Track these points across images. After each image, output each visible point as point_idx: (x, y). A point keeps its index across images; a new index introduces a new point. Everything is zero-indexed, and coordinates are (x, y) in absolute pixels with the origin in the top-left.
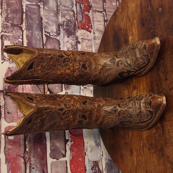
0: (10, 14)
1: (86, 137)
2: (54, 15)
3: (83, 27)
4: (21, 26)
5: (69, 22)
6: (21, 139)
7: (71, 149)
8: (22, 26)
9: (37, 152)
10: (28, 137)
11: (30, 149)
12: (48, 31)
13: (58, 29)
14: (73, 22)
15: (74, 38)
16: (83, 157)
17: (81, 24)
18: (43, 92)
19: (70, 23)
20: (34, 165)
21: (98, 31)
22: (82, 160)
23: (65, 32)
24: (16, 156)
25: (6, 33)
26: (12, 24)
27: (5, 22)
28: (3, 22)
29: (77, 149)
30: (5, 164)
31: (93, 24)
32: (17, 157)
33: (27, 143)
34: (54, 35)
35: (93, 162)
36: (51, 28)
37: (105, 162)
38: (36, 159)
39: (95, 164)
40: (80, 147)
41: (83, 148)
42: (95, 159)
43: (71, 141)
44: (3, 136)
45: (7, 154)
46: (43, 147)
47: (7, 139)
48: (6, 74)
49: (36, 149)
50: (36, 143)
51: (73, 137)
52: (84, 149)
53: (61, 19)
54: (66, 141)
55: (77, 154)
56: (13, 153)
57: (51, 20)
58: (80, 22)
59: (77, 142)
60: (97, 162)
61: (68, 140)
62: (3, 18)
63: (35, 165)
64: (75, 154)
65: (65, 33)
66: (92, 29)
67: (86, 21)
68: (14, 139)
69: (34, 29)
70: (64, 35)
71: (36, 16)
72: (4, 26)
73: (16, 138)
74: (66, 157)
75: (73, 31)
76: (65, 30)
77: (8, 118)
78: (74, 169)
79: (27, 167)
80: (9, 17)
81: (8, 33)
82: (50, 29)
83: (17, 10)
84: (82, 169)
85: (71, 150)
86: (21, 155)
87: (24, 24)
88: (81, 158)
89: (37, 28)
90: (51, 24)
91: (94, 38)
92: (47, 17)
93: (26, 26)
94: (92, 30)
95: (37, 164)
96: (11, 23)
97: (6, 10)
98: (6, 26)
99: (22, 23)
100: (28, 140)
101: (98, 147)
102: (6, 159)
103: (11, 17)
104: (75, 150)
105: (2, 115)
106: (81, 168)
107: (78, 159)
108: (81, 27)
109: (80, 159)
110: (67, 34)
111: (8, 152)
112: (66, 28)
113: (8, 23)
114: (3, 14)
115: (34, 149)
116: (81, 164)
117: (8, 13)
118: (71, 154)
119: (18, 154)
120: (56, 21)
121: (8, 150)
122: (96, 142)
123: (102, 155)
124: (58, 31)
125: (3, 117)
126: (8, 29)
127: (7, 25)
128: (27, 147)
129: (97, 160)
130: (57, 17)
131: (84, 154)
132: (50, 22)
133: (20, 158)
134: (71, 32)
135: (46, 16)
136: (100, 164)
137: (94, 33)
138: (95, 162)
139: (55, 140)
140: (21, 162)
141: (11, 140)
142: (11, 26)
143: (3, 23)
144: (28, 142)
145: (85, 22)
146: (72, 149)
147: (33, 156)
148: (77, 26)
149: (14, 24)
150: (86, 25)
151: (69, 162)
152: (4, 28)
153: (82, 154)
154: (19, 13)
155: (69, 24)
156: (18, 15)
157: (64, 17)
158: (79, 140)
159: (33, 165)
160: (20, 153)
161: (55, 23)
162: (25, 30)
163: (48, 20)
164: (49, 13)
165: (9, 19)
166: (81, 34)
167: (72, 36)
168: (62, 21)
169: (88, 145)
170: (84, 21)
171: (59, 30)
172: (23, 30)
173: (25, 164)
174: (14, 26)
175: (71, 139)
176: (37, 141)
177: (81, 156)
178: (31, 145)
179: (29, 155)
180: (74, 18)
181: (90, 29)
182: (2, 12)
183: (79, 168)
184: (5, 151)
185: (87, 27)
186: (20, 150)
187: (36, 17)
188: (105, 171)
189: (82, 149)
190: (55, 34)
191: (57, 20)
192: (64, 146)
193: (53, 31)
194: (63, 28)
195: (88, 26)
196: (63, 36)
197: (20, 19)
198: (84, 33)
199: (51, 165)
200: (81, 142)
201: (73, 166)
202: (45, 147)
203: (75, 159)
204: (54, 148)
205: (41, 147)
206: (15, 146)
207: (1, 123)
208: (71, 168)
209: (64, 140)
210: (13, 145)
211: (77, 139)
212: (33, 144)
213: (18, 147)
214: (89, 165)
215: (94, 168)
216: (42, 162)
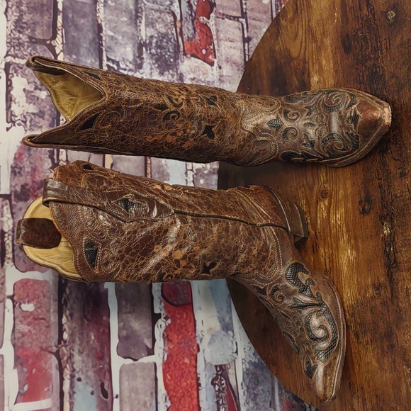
0: (27, 14)
1: (201, 309)
2: (129, 22)
3: (194, 52)
4: (52, 42)
5: (163, 38)
6: (52, 310)
7: (165, 335)
8: (54, 45)
9: (88, 342)
10: (66, 306)
11: (71, 335)
12: (115, 57)
13: (137, 55)
14: (172, 40)
15: (175, 77)
16: (194, 355)
17: (191, 44)
19: (167, 42)
20: (80, 373)
21: (228, 62)
22: (191, 362)
23: (154, 62)
24: (39, 350)
25: (16, 59)
26: (30, 38)
27: (14, 31)
28: (9, 32)
29: (180, 337)
30: (14, 368)
31: (219, 47)
32: (43, 352)
33: (64, 320)
34: (127, 68)
35: (216, 366)
36: (122, 50)
37: (243, 369)
38: (85, 359)
39: (219, 371)
40: (186, 333)
41: (194, 333)
42: (221, 361)
43: (166, 318)
44: (9, 303)
45: (19, 345)
46: (101, 330)
47: (18, 311)
48: (17, 156)
49: (85, 335)
50: (85, 320)
51: (171, 308)
52: (196, 337)
53: (146, 30)
54: (155, 318)
55: (179, 347)
56: (31, 343)
57: (122, 33)
58: (188, 40)
59: (178, 321)
60: (224, 367)
61: (159, 316)
62: (10, 22)
63: (82, 372)
64: (176, 349)
65: (154, 64)
66: (215, 58)
67: (203, 37)
68: (36, 309)
69: (82, 53)
70: (151, 69)
71: (88, 21)
72: (13, 41)
73: (39, 308)
74: (153, 354)
75: (172, 60)
76: (154, 58)
77: (22, 260)
78: (172, 382)
79: (65, 378)
80: (24, 21)
81: (21, 60)
82: (119, 54)
83: (42, 5)
84: (191, 383)
85: (166, 338)
86: (50, 349)
87: (59, 39)
88: (187, 357)
89: (89, 50)
90: (121, 42)
91: (220, 79)
92: (113, 25)
93: (63, 43)
94: (216, 61)
95: (87, 371)
96: (30, 35)
97: (16, 3)
98: (17, 41)
99: (54, 37)
100: (68, 312)
101: (227, 332)
102: (17, 358)
103: (28, 20)
104: (175, 338)
105: (7, 252)
106: (188, 382)
107: (180, 360)
108: (191, 51)
109: (187, 361)
110: (158, 67)
111: (20, 341)
112: (157, 52)
113: (21, 36)
114: (10, 12)
115: (82, 334)
116: (189, 370)
117: (21, 11)
118: (166, 348)
119: (44, 346)
120: (133, 34)
122: (221, 320)
123: (237, 352)
124: (138, 59)
125: (9, 259)
126: (22, 49)
127: (19, 39)
128: (65, 330)
129: (225, 363)
130: (136, 26)
131: (195, 348)
132: (120, 37)
133: (49, 355)
134: (169, 63)
135: (110, 21)
136: (231, 371)
137: (220, 68)
138: (221, 366)
139: (129, 315)
140: (51, 364)
141: (27, 311)
142: (27, 42)
143: (10, 35)
144: (67, 317)
145: (200, 40)
146: (168, 336)
147: (79, 351)
148: (182, 50)
149: (35, 39)
150: (201, 48)
151: (161, 366)
152: (12, 46)
153: (191, 349)
154: (47, 12)
155: (164, 44)
156: (46, 18)
157: (153, 27)
158: (185, 315)
159: (78, 372)
160: (50, 344)
161: (132, 39)
162: (62, 53)
163: (114, 33)
164: (117, 16)
165: (24, 25)
166: (191, 69)
167: (171, 72)
168: (146, 36)
169: (205, 328)
170: (197, 37)
171: (140, 57)
172: (57, 53)
173: (61, 369)
174: (36, 43)
175: (166, 314)
176: (89, 317)
177: (188, 352)
178: (74, 325)
179: (70, 349)
180: (174, 29)
181: (210, 57)
182: (9, 9)
183: (183, 379)
184: (15, 339)
185: (204, 52)
186: (48, 336)
187: (87, 24)
188: (242, 388)
189: (192, 337)
190: (131, 66)
191: (135, 33)
192: (150, 328)
193: (126, 58)
194: (150, 53)
195: (207, 50)
196: (150, 71)
197: (49, 28)
198: (196, 66)
199: (121, 371)
200: (188, 321)
201: (170, 376)
202: (107, 331)
203: (175, 359)
204: (127, 334)
205: (98, 330)
206: (37, 327)
207: (4, 273)
208: (167, 381)
209: (149, 314)
210: (32, 325)
211: (179, 314)
212: (80, 322)
213: (44, 328)
214: (206, 375)
215: (217, 382)
216: (101, 365)
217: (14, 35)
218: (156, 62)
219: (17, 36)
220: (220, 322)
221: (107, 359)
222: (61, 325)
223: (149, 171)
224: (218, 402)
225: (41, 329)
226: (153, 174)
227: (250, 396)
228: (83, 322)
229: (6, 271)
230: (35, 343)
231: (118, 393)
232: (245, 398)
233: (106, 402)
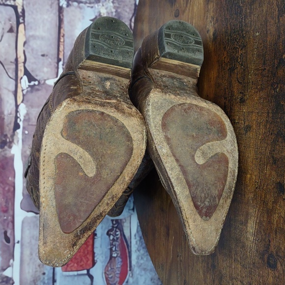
18: (14, 78)
39: (115, 224)
46: (7, 189)
60: (119, 221)
123: (133, 209)
136: (126, 225)
188: (135, 239)
199: (23, 222)
202: (12, 189)
205: (4, 189)
215: (112, 233)
216: (5, 216)
221: (11, 212)
223: (61, 48)
224: (111, 249)
226: (65, 51)
227: (142, 244)
231: (20, 239)
232: (137, 246)
233: (8, 246)
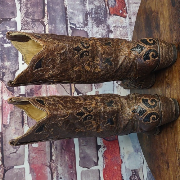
0: (30, 8)
1: (123, 142)
2: (80, 4)
3: (115, 12)
4: (43, 20)
5: (98, 8)
6: (47, 146)
7: (104, 156)
8: (43, 21)
9: (65, 160)
10: (54, 144)
11: (56, 157)
12: (74, 22)
13: (85, 19)
14: (103, 9)
15: (105, 27)
16: (119, 165)
17: (113, 9)
18: (70, 93)
19: (100, 10)
20: (61, 175)
21: (134, 15)
22: (118, 169)
23: (94, 21)
24: (41, 165)
25: (26, 30)
26: (32, 19)
27: (24, 18)
28: (22, 19)
29: (112, 156)
30: (30, 173)
31: (129, 8)
32: (43, 166)
33: (53, 150)
34: (80, 26)
35: (132, 170)
36: (77, 18)
37: (147, 171)
38: (64, 168)
39: (134, 173)
40: (115, 154)
41: (119, 154)
42: (134, 167)
43: (104, 147)
45: (32, 163)
46: (71, 154)
47: (30, 147)
49: (63, 157)
50: (63, 150)
51: (106, 142)
52: (120, 156)
53: (89, 6)
54: (98, 147)
55: (111, 161)
56: (37, 162)
57: (77, 9)
58: (112, 7)
59: (111, 148)
60: (136, 171)
61: (100, 146)
62: (22, 14)
64: (110, 162)
65: (94, 22)
66: (127, 13)
67: (120, 4)
68: (39, 146)
69: (57, 23)
70: (92, 25)
71: (60, 7)
72: (24, 22)
73: (40, 145)
74: (98, 165)
75: (103, 19)
76: (94, 19)
77: (32, 123)
78: (108, 178)
79: (54, 177)
80: (29, 12)
81: (28, 31)
82: (76, 20)
83: (37, 3)
84: (118, 179)
85: (105, 157)
86: (46, 164)
87: (46, 18)
88: (116, 166)
89: (61, 21)
90: (77, 14)
91: (130, 24)
92: (72, 6)
93: (48, 20)
94: (127, 15)
95: (65, 174)
96: (32, 18)
97: (25, 4)
98: (26, 22)
99: (44, 17)
100: (54, 147)
102: (31, 169)
103: (31, 11)
104: (109, 157)
105: (25, 120)
106: (117, 178)
107: (112, 168)
108: (113, 12)
109: (116, 168)
110: (96, 24)
111: (32, 161)
112: (95, 16)
113: (28, 19)
114: (22, 9)
115: (61, 157)
116: (117, 173)
117: (27, 7)
118: (105, 162)
119: (44, 163)
120: (83, 9)
121: (32, 158)
123: (143, 163)
124: (85, 21)
125: (26, 123)
126: (28, 25)
127: (27, 21)
128: (53, 155)
129: (137, 168)
130: (84, 5)
131: (120, 161)
132: (76, 12)
133: (46, 167)
134: (101, 20)
135: (70, 5)
136: (140, 173)
137: (130, 18)
138: (134, 170)
139: (85, 147)
140: (47, 171)
141: (35, 147)
142: (31, 22)
143: (23, 20)
144: (54, 149)
145: (118, 6)
146: (105, 156)
147: (60, 165)
148: (108, 13)
149: (35, 20)
150: (119, 10)
151: (102, 171)
152: (23, 25)
153: (118, 162)
154: (39, 6)
155: (99, 11)
156: (39, 9)
157: (93, 4)
158: (114, 145)
159: (60, 175)
160: (46, 162)
161: (82, 12)
162: (48, 24)
163: (73, 10)
164: (74, 2)
165: (29, 14)
166: (114, 22)
167: (103, 25)
168: (89, 9)
169: (125, 151)
170: (117, 5)
171: (87, 20)
172: (45, 24)
173: (52, 174)
174: (35, 21)
175: (104, 145)
176: (65, 149)
177: (116, 164)
178: (58, 152)
179: (56, 164)
180: (104, 3)
181: (124, 14)
182: (21, 8)
183: (114, 177)
184: (30, 160)
185: (121, 12)
186: (45, 158)
187: (59, 8)
189: (118, 156)
190: (82, 25)
191: (84, 8)
192: (96, 153)
193: (79, 22)
194: (92, 17)
195: (122, 10)
196: (92, 26)
197: (41, 13)
198: (116, 20)
199: (81, 174)
200: (116, 148)
201: (107, 175)
202: (74, 155)
203: (109, 167)
204: (84, 156)
205: (69, 155)
206: (40, 154)
207: (24, 130)
208: (105, 178)
209: (95, 145)
210: (37, 153)
211: (111, 145)
212: (60, 151)
213: (43, 155)
214: (126, 174)
215: (132, 178)
216: (71, 171)
217: (24, 19)
218: (95, 21)
219: (26, 20)
220: (133, 148)
221: (74, 168)
222: (51, 153)
225: (42, 155)
228: (62, 151)
229: (25, 129)
230: (39, 162)
